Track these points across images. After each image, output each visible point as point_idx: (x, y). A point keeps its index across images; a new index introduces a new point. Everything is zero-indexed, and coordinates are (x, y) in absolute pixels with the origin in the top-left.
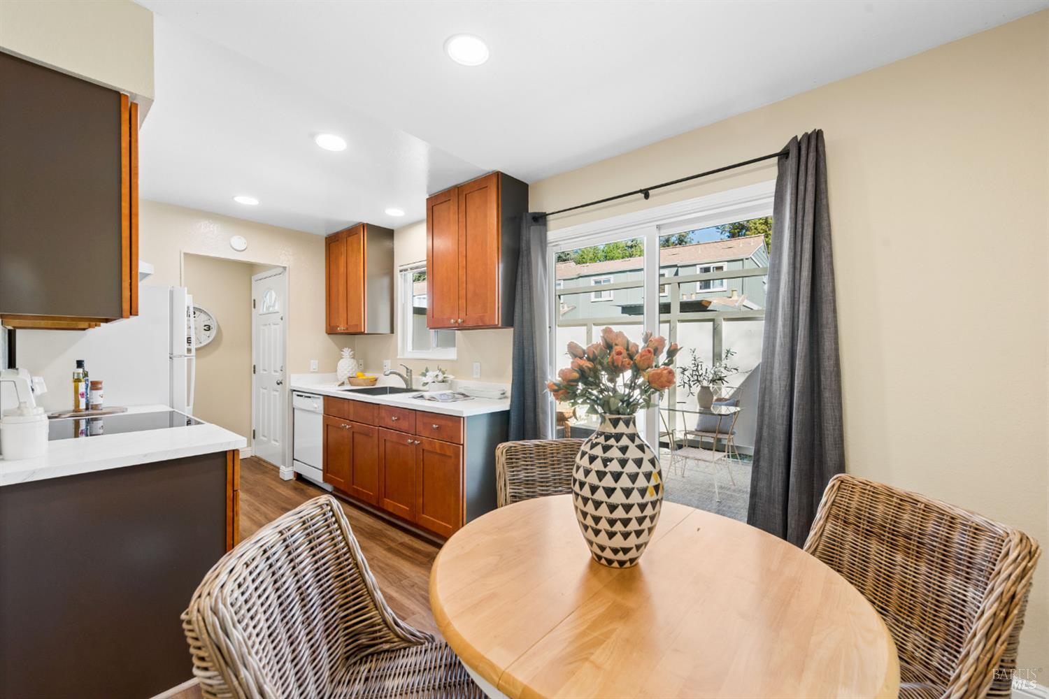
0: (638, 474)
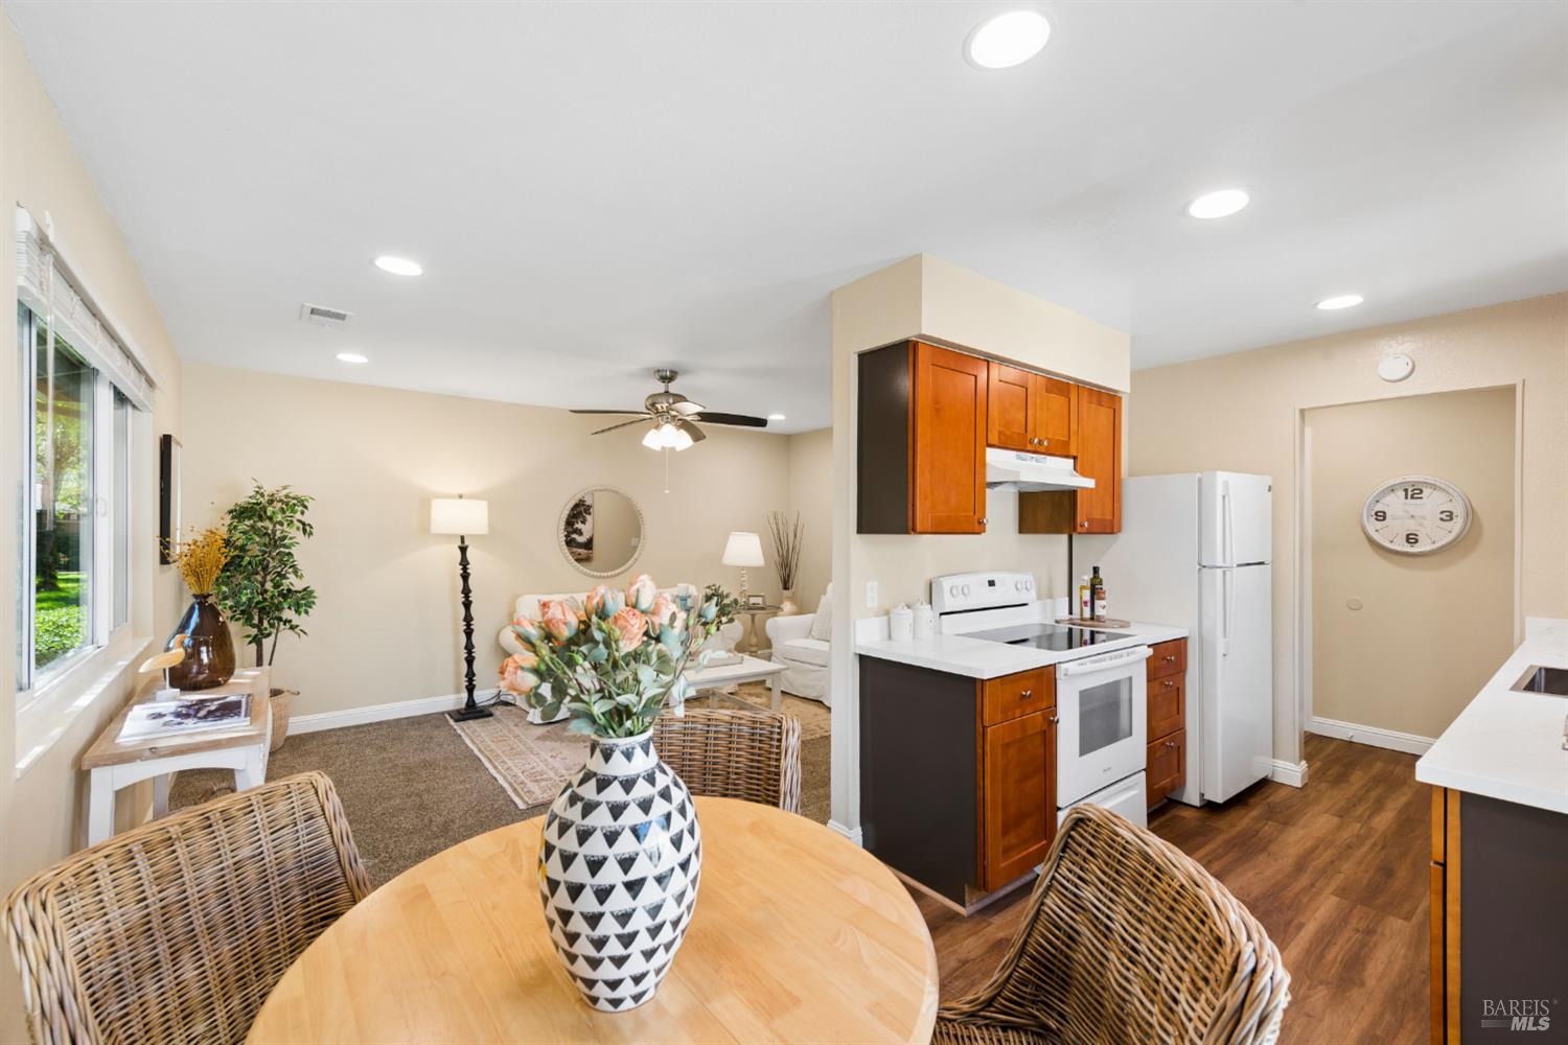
0: (576, 855)
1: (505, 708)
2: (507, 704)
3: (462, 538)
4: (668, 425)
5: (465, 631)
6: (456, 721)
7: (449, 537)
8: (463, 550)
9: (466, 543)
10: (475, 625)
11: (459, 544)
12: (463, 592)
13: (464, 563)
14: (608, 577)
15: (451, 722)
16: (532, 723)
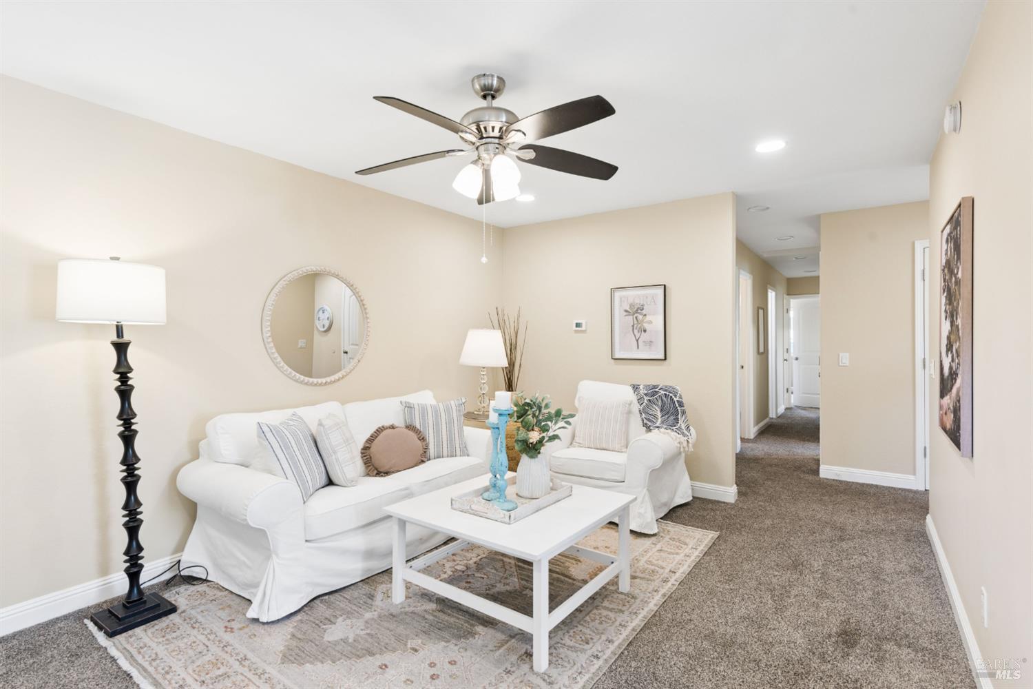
1: (192, 588)
2: (191, 580)
3: (119, 330)
4: (498, 157)
5: (124, 480)
6: (111, 635)
7: (91, 329)
8: (121, 348)
9: (126, 338)
10: (142, 469)
11: (114, 338)
12: (120, 417)
13: (123, 371)
14: (326, 383)
15: (101, 638)
16: (256, 620)
